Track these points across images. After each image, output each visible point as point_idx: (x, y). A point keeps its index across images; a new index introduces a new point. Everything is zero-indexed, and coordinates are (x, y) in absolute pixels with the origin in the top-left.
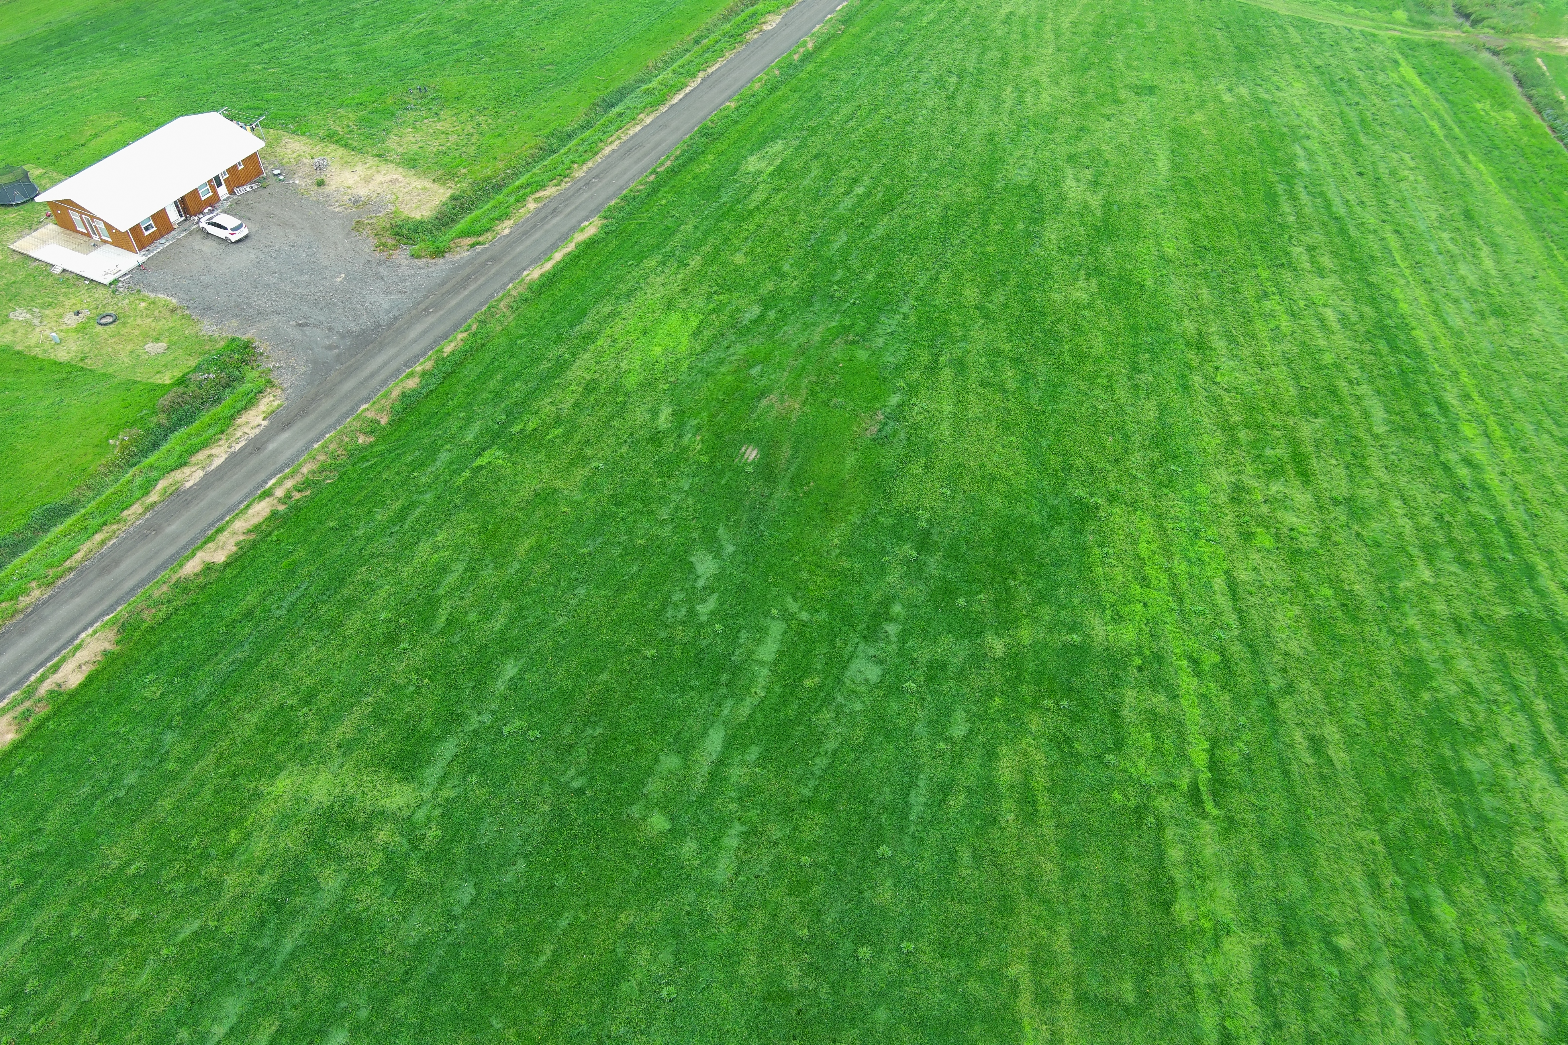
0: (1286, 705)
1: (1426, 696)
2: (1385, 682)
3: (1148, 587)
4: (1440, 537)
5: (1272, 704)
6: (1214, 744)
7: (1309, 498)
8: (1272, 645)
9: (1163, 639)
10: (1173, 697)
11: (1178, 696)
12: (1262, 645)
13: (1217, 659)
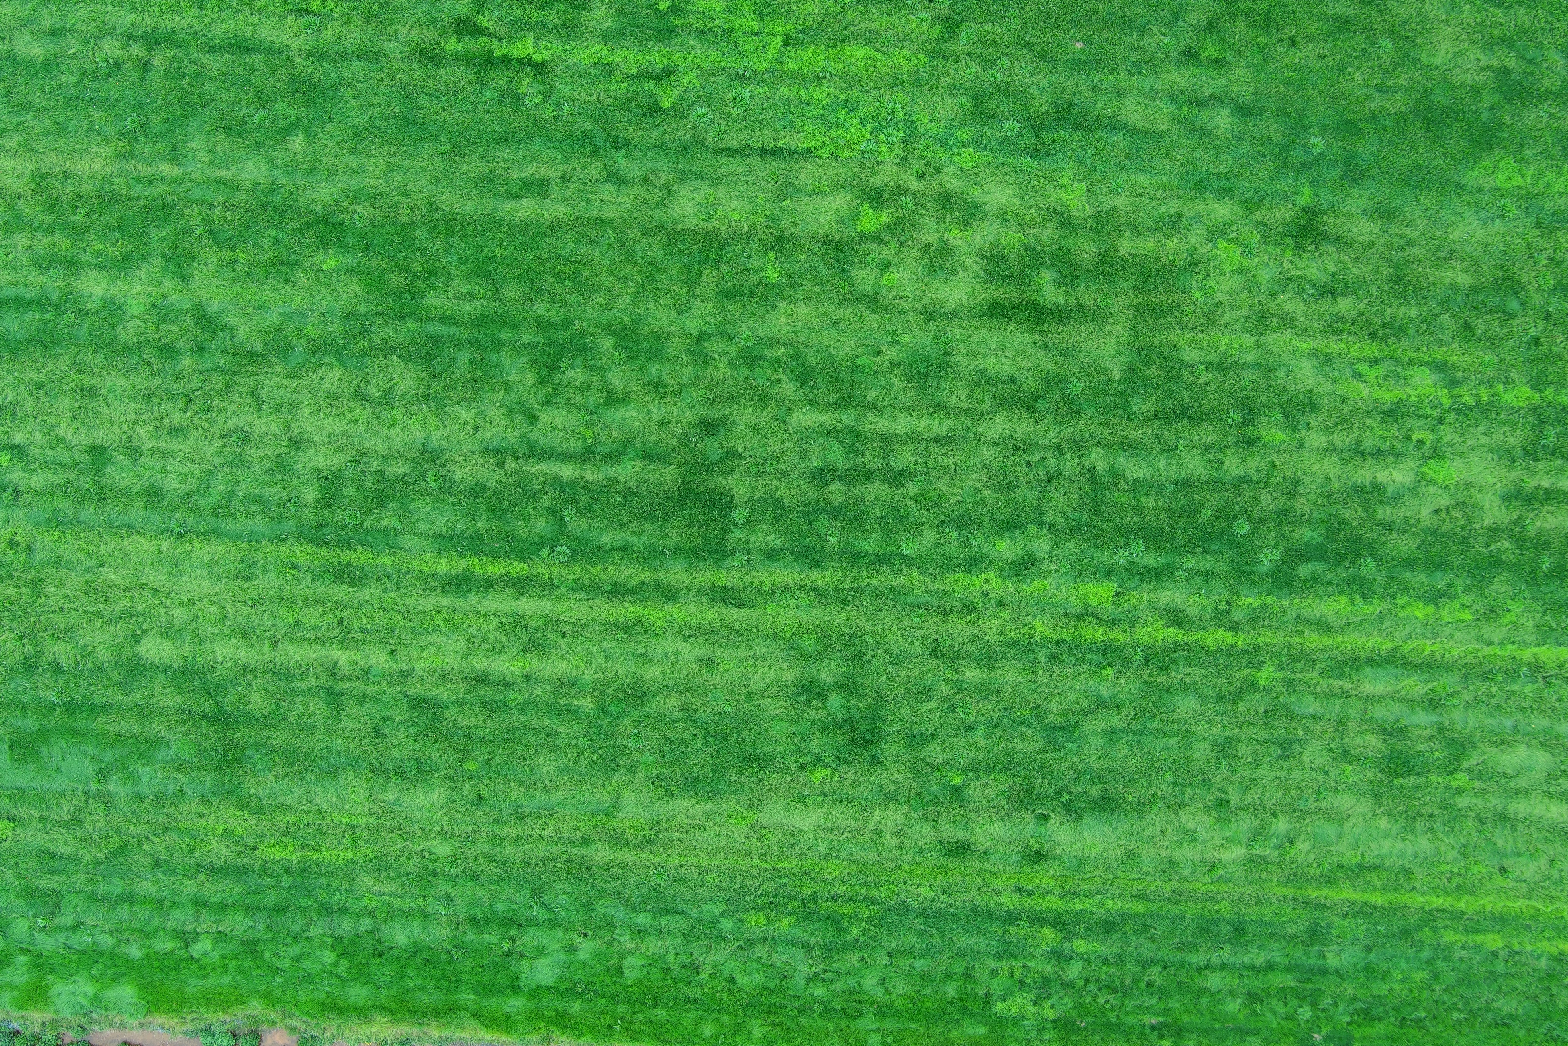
0: (595, 169)
1: (606, 342)
2: (627, 299)
3: (786, 44)
4: (870, 461)
5: (594, 153)
6: (540, 68)
7: (949, 306)
8: (684, 177)
9: (700, 46)
10: (606, 36)
11: (606, 41)
12: (685, 164)
13: (666, 104)
